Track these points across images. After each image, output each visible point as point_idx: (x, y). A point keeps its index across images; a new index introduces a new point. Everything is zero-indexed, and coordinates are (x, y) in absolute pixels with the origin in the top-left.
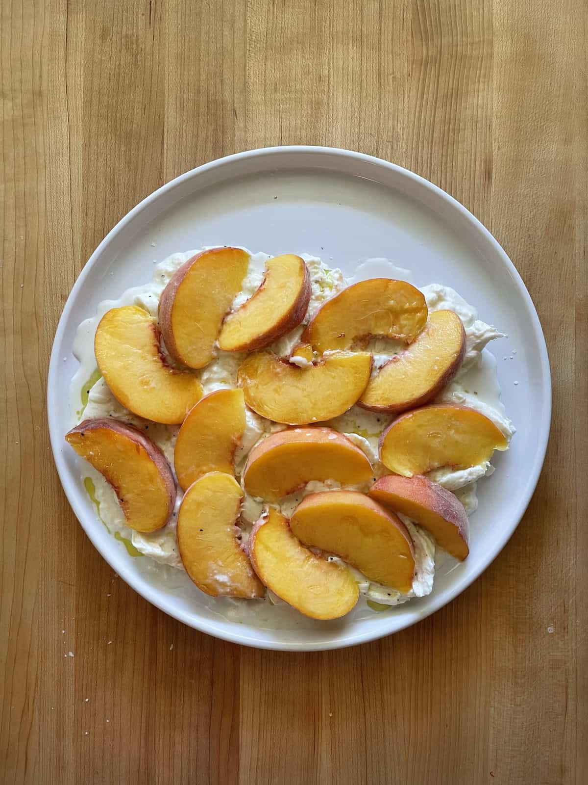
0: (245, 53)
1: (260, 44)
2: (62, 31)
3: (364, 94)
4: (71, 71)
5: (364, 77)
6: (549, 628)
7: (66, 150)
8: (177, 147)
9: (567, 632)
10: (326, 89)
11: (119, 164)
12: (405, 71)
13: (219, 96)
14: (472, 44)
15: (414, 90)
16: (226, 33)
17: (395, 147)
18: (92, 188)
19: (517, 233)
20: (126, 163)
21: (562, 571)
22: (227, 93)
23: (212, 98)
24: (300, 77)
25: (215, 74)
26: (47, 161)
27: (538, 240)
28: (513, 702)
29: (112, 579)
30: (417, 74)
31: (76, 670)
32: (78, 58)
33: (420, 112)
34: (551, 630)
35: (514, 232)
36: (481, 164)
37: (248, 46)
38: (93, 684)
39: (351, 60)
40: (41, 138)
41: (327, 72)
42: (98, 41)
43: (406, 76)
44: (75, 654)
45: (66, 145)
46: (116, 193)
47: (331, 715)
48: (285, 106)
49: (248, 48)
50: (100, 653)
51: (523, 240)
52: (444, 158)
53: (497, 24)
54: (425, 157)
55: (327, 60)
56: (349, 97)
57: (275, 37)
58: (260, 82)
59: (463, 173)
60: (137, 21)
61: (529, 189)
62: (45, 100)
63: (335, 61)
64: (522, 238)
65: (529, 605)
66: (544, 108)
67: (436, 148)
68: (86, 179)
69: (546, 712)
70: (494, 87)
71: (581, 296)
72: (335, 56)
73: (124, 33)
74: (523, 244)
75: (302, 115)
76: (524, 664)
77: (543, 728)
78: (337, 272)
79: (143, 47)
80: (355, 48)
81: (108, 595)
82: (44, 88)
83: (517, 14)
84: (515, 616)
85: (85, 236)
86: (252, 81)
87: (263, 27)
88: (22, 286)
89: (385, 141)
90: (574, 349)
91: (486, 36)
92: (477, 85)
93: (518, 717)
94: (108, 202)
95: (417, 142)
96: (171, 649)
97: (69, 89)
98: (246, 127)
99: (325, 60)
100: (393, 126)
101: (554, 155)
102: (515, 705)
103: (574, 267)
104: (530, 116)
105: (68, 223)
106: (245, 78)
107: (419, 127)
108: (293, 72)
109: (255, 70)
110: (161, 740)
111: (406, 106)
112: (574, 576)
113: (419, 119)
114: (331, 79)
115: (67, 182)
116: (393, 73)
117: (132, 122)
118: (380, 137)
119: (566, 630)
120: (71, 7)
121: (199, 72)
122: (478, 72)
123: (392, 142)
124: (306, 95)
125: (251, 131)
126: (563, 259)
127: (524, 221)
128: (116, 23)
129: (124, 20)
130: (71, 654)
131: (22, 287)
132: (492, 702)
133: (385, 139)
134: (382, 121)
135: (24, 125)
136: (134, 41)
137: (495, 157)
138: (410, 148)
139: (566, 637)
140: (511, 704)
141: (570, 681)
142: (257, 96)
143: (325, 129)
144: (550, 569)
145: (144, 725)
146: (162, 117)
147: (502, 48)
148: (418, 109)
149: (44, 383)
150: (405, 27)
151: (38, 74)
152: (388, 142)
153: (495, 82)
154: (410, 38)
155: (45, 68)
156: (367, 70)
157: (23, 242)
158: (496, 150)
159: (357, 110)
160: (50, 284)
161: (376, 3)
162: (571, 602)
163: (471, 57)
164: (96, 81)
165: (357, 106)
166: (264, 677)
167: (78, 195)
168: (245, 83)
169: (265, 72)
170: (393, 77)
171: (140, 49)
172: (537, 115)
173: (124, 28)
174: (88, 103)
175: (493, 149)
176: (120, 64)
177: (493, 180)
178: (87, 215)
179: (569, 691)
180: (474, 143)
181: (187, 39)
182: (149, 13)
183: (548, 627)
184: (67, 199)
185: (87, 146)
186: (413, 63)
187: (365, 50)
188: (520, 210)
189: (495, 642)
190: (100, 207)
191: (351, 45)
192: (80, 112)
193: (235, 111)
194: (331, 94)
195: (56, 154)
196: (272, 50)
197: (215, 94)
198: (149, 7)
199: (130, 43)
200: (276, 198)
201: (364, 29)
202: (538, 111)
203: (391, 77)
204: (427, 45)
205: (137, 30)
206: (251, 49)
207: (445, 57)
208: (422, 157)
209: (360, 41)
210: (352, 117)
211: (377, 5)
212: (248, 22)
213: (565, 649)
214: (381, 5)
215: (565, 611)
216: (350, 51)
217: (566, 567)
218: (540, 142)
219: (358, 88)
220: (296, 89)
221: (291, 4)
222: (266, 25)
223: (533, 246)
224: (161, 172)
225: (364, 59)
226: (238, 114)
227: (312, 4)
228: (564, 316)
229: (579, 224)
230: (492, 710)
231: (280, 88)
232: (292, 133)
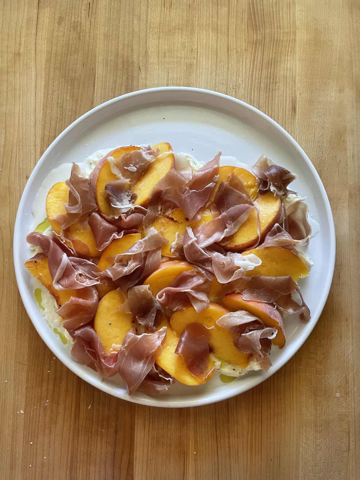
0: (146, 34)
1: (156, 29)
2: (35, 18)
3: (219, 60)
4: (39, 42)
5: (218, 50)
6: (337, 394)
7: (33, 89)
8: (103, 88)
9: (349, 396)
10: (196, 56)
11: (66, 97)
12: (243, 48)
13: (130, 58)
14: (283, 33)
15: (249, 59)
16: (135, 22)
17: (237, 91)
18: (49, 111)
19: (312, 145)
20: (70, 96)
21: (344, 356)
22: (135, 57)
23: (125, 60)
24: (180, 49)
25: (128, 45)
26: (21, 95)
27: (325, 149)
28: (314, 444)
29: (51, 361)
30: (251, 49)
31: (24, 423)
32: (44, 34)
33: (253, 71)
34: (338, 395)
35: (310, 143)
36: (289, 103)
37: (148, 30)
38: (36, 432)
39: (210, 40)
40: (18, 80)
41: (196, 46)
42: (57, 25)
43: (244, 50)
44: (25, 412)
45: (33, 84)
46: (64, 114)
47: (195, 453)
48: (171, 66)
49: (148, 31)
50: (41, 411)
51: (316, 148)
53: (298, 23)
54: (255, 98)
56: (209, 62)
57: (165, 26)
58: (155, 51)
59: (278, 108)
60: (81, 14)
61: (319, 118)
62: (22, 58)
63: (201, 40)
64: (315, 148)
65: (323, 378)
66: (327, 71)
68: (45, 106)
69: (336, 450)
70: (297, 58)
71: (351, 183)
72: (201, 38)
73: (72, 21)
74: (316, 151)
75: (181, 71)
76: (321, 418)
77: (334, 461)
78: (202, 163)
79: (84, 28)
80: (213, 34)
81: (49, 371)
82: (22, 50)
83: (310, 17)
84: (315, 385)
85: (43, 139)
86: (150, 50)
87: (158, 20)
89: (232, 88)
90: (348, 215)
91: (292, 29)
92: (286, 57)
93: (318, 453)
94: (58, 120)
95: (251, 89)
96: (89, 408)
97: (37, 52)
98: (146, 77)
99: (196, 39)
100: (236, 79)
101: (333, 99)
102: (316, 445)
103: (347, 165)
104: (319, 75)
105: (32, 132)
106: (146, 49)
107: (252, 80)
108: (176, 46)
109: (152, 44)
110: (81, 471)
111: (244, 68)
112: (352, 359)
113: (252, 76)
114: (199, 51)
115: (33, 106)
116: (236, 49)
117: (75, 72)
118: (228, 85)
119: (348, 395)
120: (41, 4)
121: (118, 43)
122: (287, 49)
123: (236, 89)
124: (183, 60)
125: (149, 79)
126: (340, 161)
127: (316, 137)
128: (68, 14)
129: (73, 13)
130: (22, 412)
131: (1, 171)
132: (301, 443)
133: (231, 86)
134: (229, 76)
136: (79, 25)
137: (298, 100)
138: (246, 92)
139: (348, 399)
140: (313, 445)
141: (351, 429)
142: (153, 59)
143: (194, 79)
144: (337, 354)
145: (69, 460)
146: (94, 69)
147: (302, 36)
148: (251, 70)
149: (12, 231)
150: (243, 22)
151: (18, 42)
152: (233, 88)
153: (297, 55)
154: (246, 29)
155: (23, 40)
156: (220, 46)
157: (3, 143)
158: (299, 95)
159: (214, 70)
160: (19, 169)
162: (350, 376)
163: (283, 41)
164: (54, 48)
165: (214, 67)
166: (151, 425)
167: (40, 116)
168: (146, 51)
169: (158, 45)
171: (82, 30)
172: (323, 75)
173: (73, 17)
174: (48, 60)
175: (297, 94)
176: (69, 39)
177: (297, 113)
178: (45, 127)
179: (351, 435)
180: (285, 90)
181: (111, 25)
182: (88, 10)
183: (337, 392)
184: (33, 118)
185: (47, 86)
186: (248, 44)
187: (219, 35)
188: (314, 130)
189: (302, 403)
190: (53, 123)
191: (210, 32)
192: (43, 66)
193: (139, 68)
194: (199, 60)
195: (27, 90)
196: (163, 33)
197: (127, 57)
198: (89, 6)
199: (76, 26)
200: (164, 119)
201: (219, 23)
202: (323, 73)
203: (235, 51)
204: (257, 33)
205: (81, 19)
206: (150, 32)
207: (268, 40)
208: (254, 98)
209: (216, 29)
210: (211, 73)
211: (226, 9)
212: (149, 16)
213: (347, 407)
214: (229, 9)
215: (347, 382)
216: (211, 36)
217: (347, 353)
218: (325, 91)
219: (215, 57)
220: (177, 56)
221: (175, 7)
222: (159, 19)
223: (322, 152)
224: (93, 103)
225: (219, 40)
226: (141, 69)
227: (188, 7)
228: (341, 195)
229: (349, 139)
230: (301, 448)
231: (167, 55)
232: (175, 82)
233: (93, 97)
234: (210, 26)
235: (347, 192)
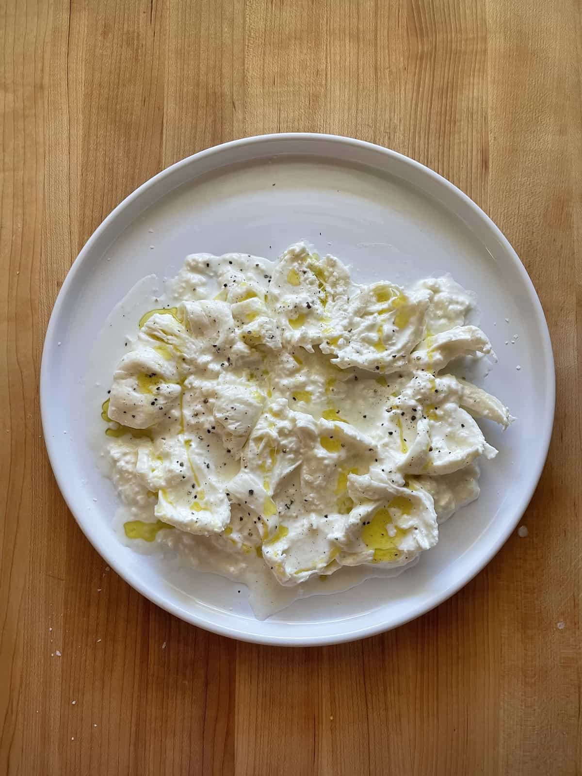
0: (244, 48)
1: (259, 40)
2: (65, 28)
4: (72, 66)
5: (361, 71)
6: (559, 624)
7: (65, 141)
8: (176, 137)
9: (579, 628)
10: (324, 82)
11: (118, 153)
12: (401, 65)
13: (218, 89)
14: (466, 40)
15: (411, 84)
17: (392, 137)
18: (91, 176)
19: (516, 221)
20: (124, 152)
21: (571, 563)
22: (226, 87)
23: (210, 91)
24: (298, 71)
25: (215, 67)
26: (47, 152)
27: (536, 227)
28: (523, 704)
29: (102, 573)
30: (413, 68)
31: (62, 671)
32: (80, 53)
33: (417, 105)
34: (561, 626)
35: (512, 219)
36: (477, 154)
37: (247, 41)
38: (81, 685)
39: (347, 55)
40: (41, 129)
41: (325, 66)
42: (100, 37)
43: (402, 70)
44: (63, 653)
45: (65, 135)
46: (115, 181)
47: (332, 718)
48: (284, 98)
49: (247, 44)
50: (88, 652)
51: (522, 227)
52: (441, 148)
53: (490, 21)
54: (422, 146)
55: (325, 53)
56: (346, 90)
57: (274, 34)
58: (258, 76)
59: (460, 163)
60: (139, 19)
61: (526, 178)
62: (46, 93)
63: (332, 56)
64: (520, 226)
65: (537, 599)
66: (538, 100)
67: (432, 138)
68: (85, 170)
69: (558, 714)
70: (489, 79)
72: (332, 51)
73: (125, 30)
74: (521, 231)
75: (300, 107)
76: (534, 663)
77: (555, 731)
79: (144, 43)
80: (351, 44)
81: (99, 590)
82: (46, 80)
83: (509, 13)
84: (523, 610)
85: (82, 223)
86: (250, 74)
87: (262, 24)
88: (18, 273)
89: (383, 133)
90: (576, 335)
91: (479, 33)
92: (472, 79)
93: (529, 719)
94: (106, 191)
95: (414, 132)
96: (163, 647)
97: (70, 83)
98: (244, 118)
99: (323, 54)
100: (390, 117)
101: (550, 146)
102: (525, 707)
103: (573, 254)
104: (525, 107)
105: (66, 211)
106: (244, 72)
107: (416, 118)
108: (291, 67)
109: (253, 64)
110: (152, 746)
111: (403, 99)
113: (416, 113)
114: (329, 73)
115: (66, 170)
116: (389, 67)
117: (132, 114)
118: (378, 127)
119: (577, 626)
120: (74, 5)
121: (199, 65)
122: (473, 66)
123: (390, 133)
124: (304, 88)
125: (249, 122)
126: (562, 246)
127: (522, 209)
128: (117, 20)
129: (126, 18)
130: (58, 653)
131: (18, 275)
132: (502, 703)
133: (382, 128)
134: (379, 112)
136: (135, 38)
137: (491, 148)
138: (406, 138)
139: (577, 633)
140: (522, 706)
142: (256, 88)
143: (322, 120)
144: (558, 561)
145: (133, 729)
146: (161, 108)
147: (495, 44)
148: (414, 102)
149: (37, 369)
150: (400, 24)
151: (40, 67)
152: (386, 132)
153: (489, 77)
154: (405, 34)
155: (47, 64)
156: (364, 64)
157: (20, 230)
158: (492, 141)
159: (354, 102)
160: (46, 270)
163: (465, 53)
164: (97, 76)
165: (354, 99)
166: (261, 676)
167: (77, 185)
168: (244, 76)
169: (264, 66)
170: (389, 71)
171: (141, 45)
172: (532, 107)
173: (126, 26)
174: (89, 96)
175: (490, 139)
176: (121, 59)
177: (490, 170)
178: (85, 203)
180: (470, 134)
181: (187, 34)
182: (150, 12)
183: (559, 622)
184: (66, 190)
185: (86, 137)
186: (408, 58)
187: (362, 46)
188: (518, 198)
189: (503, 639)
190: (98, 196)
191: (347, 41)
192: (80, 106)
193: (233, 103)
194: (328, 87)
195: (56, 144)
196: (270, 45)
197: (214, 87)
198: (150, 5)
199: (131, 40)
200: (274, 185)
201: (361, 26)
202: (532, 103)
203: (387, 71)
204: (422, 40)
205: (138, 28)
206: (249, 44)
207: (440, 52)
208: (419, 147)
209: (356, 37)
210: (349, 109)
211: (373, 3)
212: (247, 19)
213: (576, 646)
215: (576, 605)
216: (347, 48)
217: (575, 559)
218: (535, 133)
219: (355, 81)
220: (294, 82)
221: (289, 3)
222: (264, 23)
223: (531, 233)
224: (159, 162)
225: (361, 54)
226: (236, 106)
228: (564, 302)
229: (577, 211)
230: (502, 711)
231: (278, 81)
232: (290, 124)
233: (160, 152)
234: (347, 32)
235: (575, 299)
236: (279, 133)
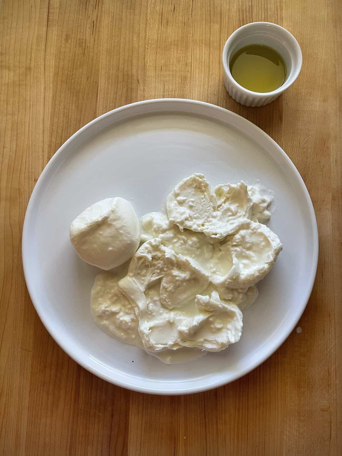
0: (145, 50)
1: (154, 45)
2: (44, 36)
4: (48, 57)
5: (211, 64)
7: (42, 100)
8: (105, 99)
9: (331, 388)
10: (190, 70)
11: (72, 107)
13: (130, 72)
16: (135, 39)
17: (227, 101)
18: (56, 120)
19: (298, 150)
20: (75, 106)
21: (327, 350)
22: (134, 71)
23: (125, 73)
24: (175, 63)
25: (128, 60)
26: (31, 105)
27: (309, 154)
28: (298, 432)
32: (52, 50)
35: (296, 149)
36: (276, 112)
39: (203, 55)
40: (29, 93)
41: (191, 60)
42: (64, 42)
45: (42, 96)
46: (69, 123)
47: (185, 438)
48: (167, 78)
49: (147, 47)
50: (44, 394)
51: (301, 154)
56: (202, 74)
57: (162, 42)
58: (153, 65)
59: (266, 117)
60: (86, 32)
61: (304, 126)
62: (32, 72)
63: (195, 55)
64: (300, 153)
65: (307, 370)
66: (312, 82)
68: (53, 116)
69: (318, 439)
71: (335, 187)
72: (195, 53)
73: (78, 38)
74: (301, 156)
75: (176, 83)
76: (304, 408)
77: (316, 448)
79: (89, 45)
80: (206, 48)
82: (32, 65)
84: (298, 377)
85: (50, 146)
86: (148, 64)
87: (155, 37)
88: (12, 173)
90: (331, 216)
93: (301, 441)
94: (64, 128)
97: (46, 66)
98: (144, 89)
99: (189, 54)
101: (318, 108)
102: (299, 434)
103: (330, 170)
104: (304, 86)
105: (41, 139)
106: (145, 63)
108: (172, 60)
109: (150, 58)
112: (334, 353)
114: (193, 65)
115: (42, 117)
117: (80, 85)
118: (220, 96)
119: (330, 386)
120: (50, 23)
121: (119, 59)
124: (178, 73)
125: (147, 91)
126: (324, 166)
127: (301, 144)
128: (74, 32)
129: (79, 31)
132: (285, 432)
133: (222, 97)
134: (221, 87)
135: (19, 85)
136: (84, 42)
137: (284, 109)
139: (330, 391)
140: (297, 433)
141: (333, 418)
142: (151, 73)
143: (188, 91)
144: (320, 348)
145: (69, 441)
146: (97, 82)
149: (21, 229)
151: (29, 57)
152: (224, 99)
155: (33, 55)
156: (212, 60)
157: (14, 149)
158: (285, 105)
159: (207, 82)
160: (28, 172)
161: (218, 26)
162: (333, 368)
164: (62, 63)
165: (207, 79)
166: (144, 411)
167: (48, 124)
168: (145, 65)
169: (156, 60)
171: (87, 46)
172: (308, 86)
173: (79, 36)
174: (56, 74)
175: (283, 104)
176: (75, 54)
178: (52, 135)
179: (332, 425)
181: (113, 41)
182: (92, 28)
184: (41, 126)
185: (54, 97)
187: (211, 49)
188: (299, 137)
190: (60, 131)
191: (204, 47)
192: (51, 80)
193: (138, 80)
194: (192, 73)
195: (37, 101)
196: (160, 48)
197: (127, 71)
198: (93, 24)
199: (81, 43)
201: (211, 39)
202: (308, 84)
205: (86, 36)
206: (148, 47)
209: (209, 44)
210: (204, 85)
211: (219, 26)
212: (147, 33)
213: (329, 398)
214: (221, 26)
215: (329, 374)
216: (204, 50)
217: (329, 347)
218: (310, 101)
219: (208, 70)
220: (173, 70)
221: (171, 25)
222: (157, 36)
223: (306, 157)
224: (95, 113)
225: (211, 54)
226: (140, 82)
227: (183, 25)
228: (325, 197)
229: (332, 145)
230: (285, 437)
231: (164, 68)
232: (170, 93)
233: (96, 108)
234: (204, 42)
235: (331, 196)
236: (164, 98)
